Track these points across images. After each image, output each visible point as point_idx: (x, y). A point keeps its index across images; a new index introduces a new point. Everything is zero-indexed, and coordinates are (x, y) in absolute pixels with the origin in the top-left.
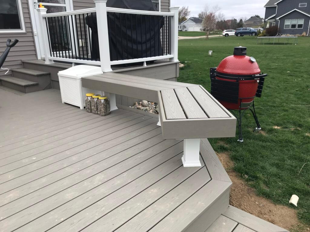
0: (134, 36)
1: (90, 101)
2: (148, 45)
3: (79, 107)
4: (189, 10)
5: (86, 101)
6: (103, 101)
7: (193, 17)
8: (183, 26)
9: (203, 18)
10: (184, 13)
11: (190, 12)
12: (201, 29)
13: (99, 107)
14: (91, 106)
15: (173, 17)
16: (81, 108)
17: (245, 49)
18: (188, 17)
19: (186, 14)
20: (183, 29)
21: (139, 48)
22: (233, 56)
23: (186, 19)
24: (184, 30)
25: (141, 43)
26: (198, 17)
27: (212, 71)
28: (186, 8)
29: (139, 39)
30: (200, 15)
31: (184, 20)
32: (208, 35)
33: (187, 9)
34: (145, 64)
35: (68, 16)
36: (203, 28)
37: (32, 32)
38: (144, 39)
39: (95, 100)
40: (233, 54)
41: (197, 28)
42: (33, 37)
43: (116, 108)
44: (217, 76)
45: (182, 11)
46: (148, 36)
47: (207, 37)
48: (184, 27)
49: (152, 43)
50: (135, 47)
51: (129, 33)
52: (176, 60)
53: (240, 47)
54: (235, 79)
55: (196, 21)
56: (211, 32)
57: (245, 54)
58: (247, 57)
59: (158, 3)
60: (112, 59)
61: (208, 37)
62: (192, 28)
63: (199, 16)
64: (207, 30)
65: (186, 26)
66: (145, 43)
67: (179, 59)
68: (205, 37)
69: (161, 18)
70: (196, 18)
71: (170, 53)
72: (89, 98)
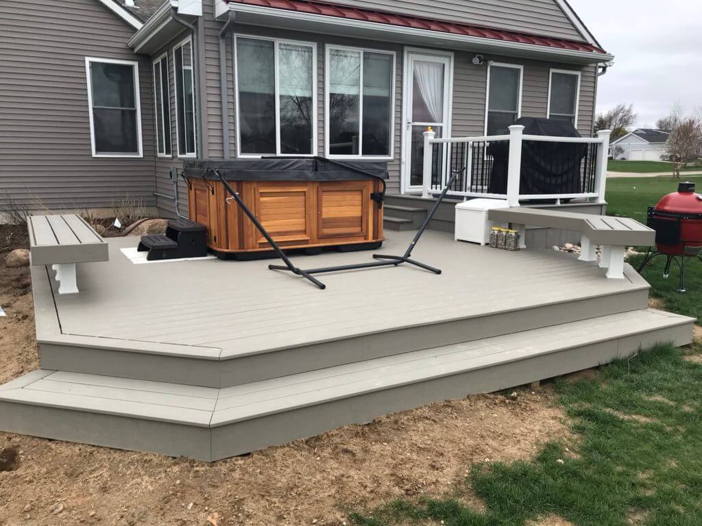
0: (548, 167)
1: (497, 235)
2: (565, 179)
3: (479, 244)
4: (633, 113)
5: (492, 235)
6: (513, 234)
7: (643, 128)
8: (616, 148)
9: (670, 131)
10: (621, 119)
11: (635, 116)
12: (662, 157)
13: (509, 241)
14: (497, 241)
15: (601, 144)
16: (482, 244)
17: (693, 185)
18: (631, 128)
19: (626, 121)
20: (617, 155)
21: (553, 181)
22: (677, 193)
23: (626, 133)
24: (619, 158)
25: (555, 175)
26: (658, 128)
27: (650, 210)
28: (627, 108)
29: (554, 170)
30: (661, 124)
31: (619, 134)
32: (678, 171)
33: (629, 111)
34: (559, 201)
35: (468, 143)
36: (669, 154)
37: (400, 160)
38: (560, 171)
39: (504, 233)
40: (677, 189)
41: (653, 154)
42: (400, 165)
43: (525, 247)
44: (655, 215)
45: (616, 114)
46: (566, 168)
47: (676, 174)
48: (620, 150)
49: (570, 176)
50: (548, 180)
51: (543, 164)
52: (602, 201)
53: (687, 182)
54: (677, 217)
55: (650, 136)
56: (689, 164)
57: (693, 191)
58: (695, 194)
59: (574, 117)
60: (521, 193)
61: (678, 174)
62: (641, 153)
63: (660, 127)
64: (679, 160)
65: (623, 147)
66: (561, 175)
67: (606, 199)
68: (671, 174)
69: (584, 145)
70: (651, 130)
71: (592, 190)
72: (496, 232)
